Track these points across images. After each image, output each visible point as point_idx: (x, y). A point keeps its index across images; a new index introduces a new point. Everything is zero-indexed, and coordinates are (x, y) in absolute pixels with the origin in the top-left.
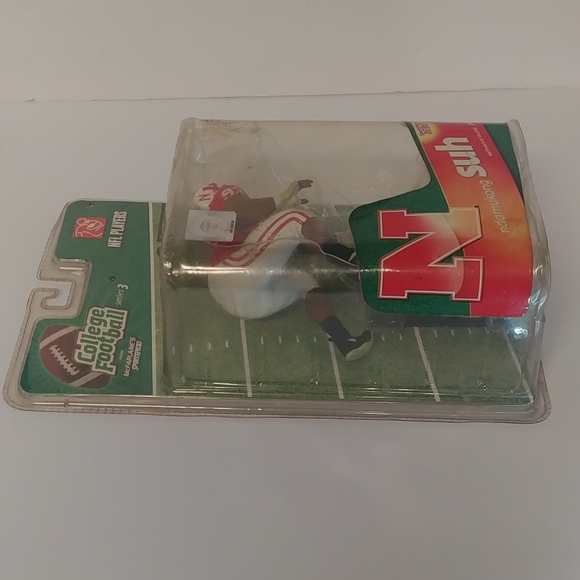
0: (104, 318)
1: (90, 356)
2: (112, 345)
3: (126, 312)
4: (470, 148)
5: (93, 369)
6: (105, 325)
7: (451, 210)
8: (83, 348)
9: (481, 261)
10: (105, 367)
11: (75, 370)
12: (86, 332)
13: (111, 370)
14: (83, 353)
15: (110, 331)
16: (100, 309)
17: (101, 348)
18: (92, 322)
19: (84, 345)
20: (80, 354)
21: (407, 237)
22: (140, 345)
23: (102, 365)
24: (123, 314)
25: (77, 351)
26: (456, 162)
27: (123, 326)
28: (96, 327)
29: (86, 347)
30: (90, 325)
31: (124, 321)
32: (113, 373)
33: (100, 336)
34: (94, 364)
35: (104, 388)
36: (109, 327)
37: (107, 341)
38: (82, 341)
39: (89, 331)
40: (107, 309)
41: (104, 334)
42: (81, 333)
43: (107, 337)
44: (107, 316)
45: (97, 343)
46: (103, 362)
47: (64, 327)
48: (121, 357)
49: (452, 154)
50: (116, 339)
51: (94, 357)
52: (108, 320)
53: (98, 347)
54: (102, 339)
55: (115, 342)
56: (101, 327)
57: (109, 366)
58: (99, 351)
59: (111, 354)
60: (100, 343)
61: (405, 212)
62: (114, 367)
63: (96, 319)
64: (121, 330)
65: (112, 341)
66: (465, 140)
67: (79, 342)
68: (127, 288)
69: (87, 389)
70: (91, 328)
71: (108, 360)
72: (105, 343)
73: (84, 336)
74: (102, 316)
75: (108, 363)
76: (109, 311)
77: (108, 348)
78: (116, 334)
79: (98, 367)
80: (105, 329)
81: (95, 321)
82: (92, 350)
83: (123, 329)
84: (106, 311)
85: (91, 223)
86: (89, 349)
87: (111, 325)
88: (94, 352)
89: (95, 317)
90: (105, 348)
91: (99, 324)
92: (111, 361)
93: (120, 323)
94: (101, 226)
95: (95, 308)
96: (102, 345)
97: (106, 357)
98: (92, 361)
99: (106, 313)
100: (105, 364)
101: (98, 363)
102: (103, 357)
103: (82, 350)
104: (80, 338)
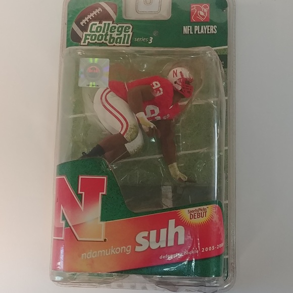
0: (123, 33)
1: (94, 29)
2: (103, 41)
3: (129, 45)
4: (171, 243)
5: (85, 33)
6: (117, 35)
7: (103, 223)
8: (100, 25)
9: (62, 238)
10: (86, 38)
11: (84, 24)
12: (111, 25)
13: (85, 42)
14: (96, 26)
15: (114, 38)
16: (130, 30)
17: (100, 35)
18: (120, 27)
19: (102, 25)
20: (96, 24)
21: (79, 192)
23: (88, 37)
25: (98, 23)
26: (153, 233)
28: (116, 30)
29: (101, 27)
30: (117, 26)
32: (82, 43)
33: (109, 33)
34: (89, 33)
35: (71, 40)
36: (116, 37)
37: (106, 38)
38: (105, 24)
39: (113, 27)
40: (131, 34)
41: (111, 35)
42: (111, 22)
43: (108, 38)
44: (125, 35)
45: (103, 32)
46: (90, 37)
47: (115, 13)
49: (163, 232)
50: (107, 42)
51: (94, 32)
52: (122, 36)
53: (101, 33)
54: (107, 34)
55: (105, 42)
56: (116, 32)
57: (87, 41)
58: (98, 34)
59: (96, 41)
60: (104, 34)
61: (104, 193)
62: (86, 44)
63: (122, 30)
64: (114, 43)
65: (106, 40)
66: (181, 241)
67: (104, 22)
68: (149, 43)
69: (70, 32)
70: (115, 27)
71: (91, 40)
72: (104, 37)
73: (109, 24)
74: (125, 32)
75: (89, 40)
76: (129, 35)
77: (100, 38)
78: (111, 41)
79: (86, 35)
80: (115, 35)
81: (120, 28)
82: (99, 30)
83: (116, 45)
84: (129, 33)
85: (205, 13)
86: (99, 28)
87: (118, 38)
88: (97, 31)
89: (124, 28)
90: (100, 37)
91: (118, 31)
92: (91, 42)
93: (120, 43)
94: (202, 20)
95: (131, 27)
96: (102, 35)
97: (93, 38)
98: (91, 31)
99: (127, 34)
100: (88, 39)
101: (89, 35)
102: (94, 37)
103: (98, 25)
104: (107, 22)
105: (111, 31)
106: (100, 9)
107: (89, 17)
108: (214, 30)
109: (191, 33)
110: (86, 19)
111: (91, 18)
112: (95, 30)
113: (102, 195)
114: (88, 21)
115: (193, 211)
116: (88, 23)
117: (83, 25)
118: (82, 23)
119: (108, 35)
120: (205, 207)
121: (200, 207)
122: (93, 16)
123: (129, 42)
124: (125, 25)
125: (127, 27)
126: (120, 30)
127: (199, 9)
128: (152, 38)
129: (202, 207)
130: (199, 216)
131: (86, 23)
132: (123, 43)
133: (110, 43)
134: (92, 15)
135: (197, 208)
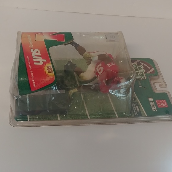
0: (141, 76)
4: (34, 60)
7: (43, 40)
15: (137, 73)
16: (143, 79)
19: (142, 69)
20: (142, 67)
21: (57, 34)
23: (135, 65)
26: (40, 54)
28: (142, 74)
30: (144, 74)
33: (139, 72)
34: (137, 65)
42: (145, 72)
44: (140, 77)
47: (150, 73)
49: (41, 58)
52: (139, 76)
54: (138, 71)
56: (140, 74)
58: (137, 68)
60: (138, 70)
66: (35, 63)
76: (141, 78)
85: (162, 105)
88: (139, 68)
94: (158, 104)
95: (145, 79)
97: (135, 67)
103: (142, 68)
104: (144, 70)
106: (150, 68)
108: (154, 110)
109: (149, 101)
111: (144, 65)
113: (56, 40)
115: (51, 67)
118: (141, 63)
120: (53, 72)
121: (53, 70)
124: (145, 77)
127: (164, 103)
129: (53, 71)
130: (48, 70)
134: (146, 66)
135: (52, 69)
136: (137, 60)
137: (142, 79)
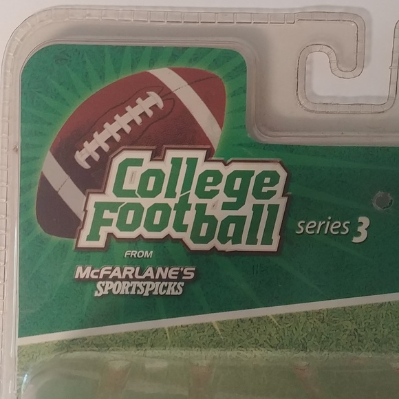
0: (251, 201)
1: (131, 183)
2: (170, 230)
3: (273, 247)
5: (95, 198)
6: (226, 206)
8: (156, 165)
10: (99, 221)
11: (89, 160)
12: (201, 167)
13: (94, 236)
14: (140, 171)
15: (212, 220)
16: (279, 187)
17: (156, 207)
18: (236, 174)
19: (166, 167)
20: (139, 162)
22: (171, 291)
23: (107, 214)
24: (267, 240)
25: (146, 155)
27: (229, 247)
28: (221, 187)
29: (159, 174)
30: (226, 171)
31: (243, 246)
32: (83, 242)
33: (194, 200)
34: (109, 196)
35: (39, 229)
36: (221, 215)
37: (180, 218)
38: (176, 163)
39: (207, 173)
40: (282, 202)
41: (201, 208)
42: (201, 155)
43: (189, 218)
44: (257, 210)
45: (171, 193)
46: (115, 216)
48: (134, 253)
50: (186, 236)
51: (131, 193)
52: (246, 211)
53: (161, 198)
54: (183, 206)
55: (176, 235)
56: (222, 198)
58: (147, 203)
59: (141, 230)
60: (172, 202)
62: (101, 243)
64: (215, 242)
65: (180, 226)
67: (171, 154)
68: (356, 240)
69: (35, 192)
70: (217, 176)
71: (122, 225)
72: (173, 214)
73: (192, 163)
74: (258, 194)
75: (113, 229)
76: (273, 209)
77: (157, 221)
78: (203, 233)
79: (100, 207)
80: (215, 208)
81: (238, 181)
82: (150, 187)
83: (221, 247)
84: (273, 201)
86: (152, 180)
87: (229, 220)
89: (253, 180)
90: (159, 214)
91: (229, 191)
92: (120, 234)
93: (237, 239)
95: (283, 175)
96: (165, 208)
97: (129, 221)
98: (119, 191)
99: (266, 203)
100: (109, 222)
101: (113, 207)
102: (131, 214)
103: (148, 165)
104: (185, 155)
105: (200, 193)
106: (154, 99)
107: (111, 130)
110: (100, 140)
111: (118, 138)
112: (135, 186)
114: (106, 148)
116: (105, 159)
117: (87, 166)
118: (81, 157)
119: (189, 207)
122: (128, 129)
123: (276, 237)
124: (258, 168)
125: (265, 174)
126: (237, 186)
128: (365, 221)
131: (96, 157)
132: (252, 240)
133: (196, 238)
134: (122, 122)
136: (44, 182)
137: (280, 201)
